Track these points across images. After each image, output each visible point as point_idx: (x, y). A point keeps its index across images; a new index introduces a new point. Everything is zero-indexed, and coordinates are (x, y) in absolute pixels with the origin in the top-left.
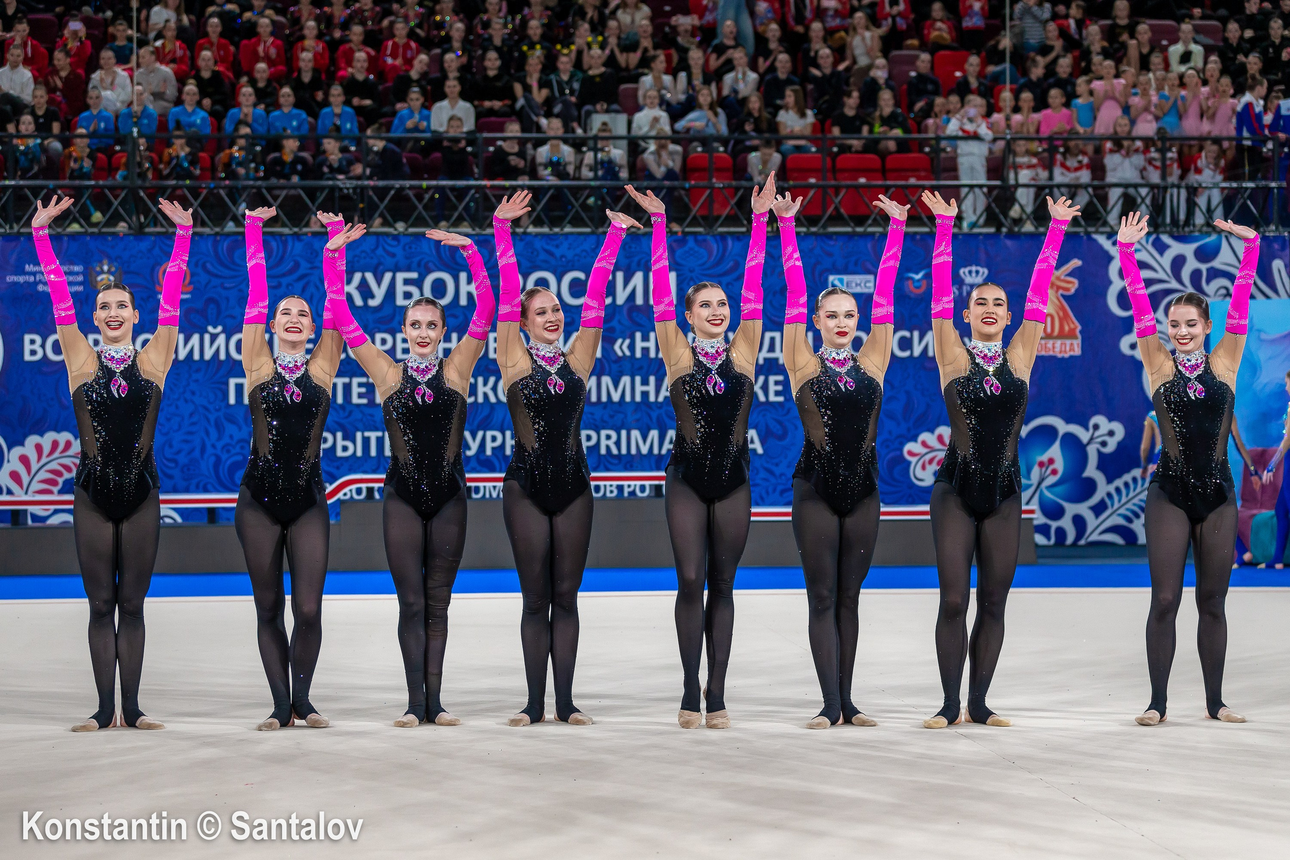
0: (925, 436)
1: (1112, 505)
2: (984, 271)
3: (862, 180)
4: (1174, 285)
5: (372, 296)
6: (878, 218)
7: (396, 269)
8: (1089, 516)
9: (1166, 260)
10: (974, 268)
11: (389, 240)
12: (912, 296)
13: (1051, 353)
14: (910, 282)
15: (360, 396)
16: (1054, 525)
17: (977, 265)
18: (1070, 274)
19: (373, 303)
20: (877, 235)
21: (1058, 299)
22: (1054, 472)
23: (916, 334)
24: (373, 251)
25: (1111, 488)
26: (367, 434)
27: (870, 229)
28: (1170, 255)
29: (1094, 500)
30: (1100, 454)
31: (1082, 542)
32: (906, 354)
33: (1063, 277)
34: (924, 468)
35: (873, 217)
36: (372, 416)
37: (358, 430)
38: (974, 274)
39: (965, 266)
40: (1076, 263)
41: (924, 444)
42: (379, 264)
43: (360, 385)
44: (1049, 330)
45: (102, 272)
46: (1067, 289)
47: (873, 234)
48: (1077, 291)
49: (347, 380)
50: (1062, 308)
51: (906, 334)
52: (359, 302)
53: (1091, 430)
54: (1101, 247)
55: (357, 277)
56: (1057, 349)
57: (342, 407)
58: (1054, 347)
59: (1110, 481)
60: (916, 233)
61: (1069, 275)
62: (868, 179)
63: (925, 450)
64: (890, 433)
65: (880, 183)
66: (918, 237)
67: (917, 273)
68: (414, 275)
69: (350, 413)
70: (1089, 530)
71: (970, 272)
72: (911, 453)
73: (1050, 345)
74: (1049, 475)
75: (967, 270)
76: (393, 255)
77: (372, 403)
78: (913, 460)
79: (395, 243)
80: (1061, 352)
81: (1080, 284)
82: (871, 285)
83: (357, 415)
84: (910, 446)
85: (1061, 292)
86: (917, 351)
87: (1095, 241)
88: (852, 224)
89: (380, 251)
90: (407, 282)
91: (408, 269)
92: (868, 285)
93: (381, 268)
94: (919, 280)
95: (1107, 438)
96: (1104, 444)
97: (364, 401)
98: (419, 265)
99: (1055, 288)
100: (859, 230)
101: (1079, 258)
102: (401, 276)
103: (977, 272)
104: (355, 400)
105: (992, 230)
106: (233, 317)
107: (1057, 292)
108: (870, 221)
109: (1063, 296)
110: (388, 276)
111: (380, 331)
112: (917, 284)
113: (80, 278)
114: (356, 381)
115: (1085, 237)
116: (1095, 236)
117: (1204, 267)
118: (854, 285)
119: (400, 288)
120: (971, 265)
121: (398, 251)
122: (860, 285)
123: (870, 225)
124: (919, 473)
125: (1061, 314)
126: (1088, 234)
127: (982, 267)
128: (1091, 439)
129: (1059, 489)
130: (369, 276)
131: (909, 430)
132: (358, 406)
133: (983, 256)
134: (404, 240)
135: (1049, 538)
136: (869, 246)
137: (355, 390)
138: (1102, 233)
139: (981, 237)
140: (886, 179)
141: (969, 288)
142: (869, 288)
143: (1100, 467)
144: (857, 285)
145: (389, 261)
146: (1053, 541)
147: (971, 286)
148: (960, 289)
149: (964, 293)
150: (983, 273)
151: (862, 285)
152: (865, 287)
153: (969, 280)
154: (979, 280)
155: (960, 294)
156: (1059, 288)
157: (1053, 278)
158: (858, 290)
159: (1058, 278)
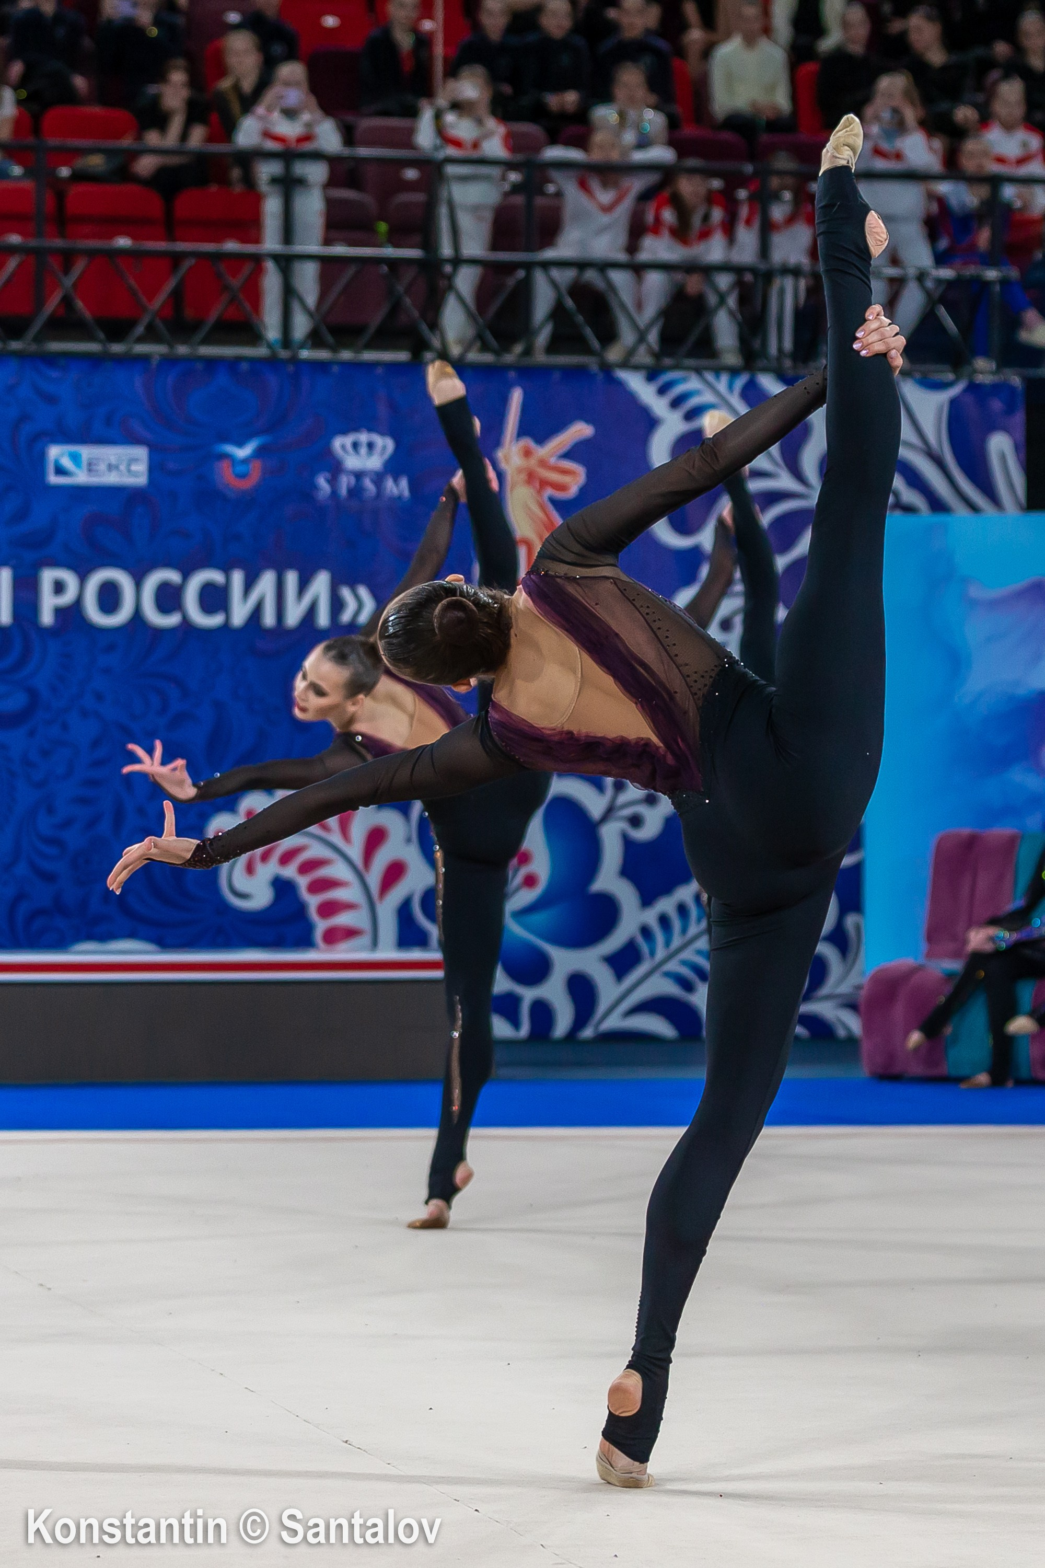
0: (253, 799)
1: (652, 953)
2: (385, 445)
3: (123, 242)
4: (785, 482)
6: (159, 323)
8: (602, 977)
10: (363, 437)
12: (230, 493)
14: (224, 465)
16: (529, 995)
17: (370, 430)
18: (570, 455)
20: (155, 362)
21: (542, 507)
22: (530, 881)
23: (237, 578)
25: (650, 917)
27: (141, 349)
29: (614, 942)
30: (629, 844)
31: (588, 1033)
32: (215, 620)
33: (553, 461)
34: (250, 869)
35: (145, 320)
38: (363, 450)
39: (344, 432)
40: (580, 430)
46: (561, 487)
47: (144, 359)
48: (583, 490)
50: (551, 528)
51: (217, 576)
53: (610, 791)
54: (631, 398)
59: (647, 901)
60: (238, 359)
61: (567, 456)
62: (134, 237)
65: (161, 246)
66: (244, 366)
67: (240, 444)
70: (603, 1005)
71: (355, 445)
74: (517, 889)
75: (348, 440)
81: (589, 475)
82: (143, 468)
85: (549, 492)
86: (239, 614)
87: (620, 384)
88: (102, 335)
92: (134, 468)
94: (245, 461)
95: (642, 809)
96: (636, 821)
99: (537, 485)
100: (117, 348)
101: (588, 421)
103: (371, 446)
105: (402, 356)
107: (540, 491)
108: (140, 330)
109: (553, 501)
112: (240, 469)
115: (601, 376)
116: (624, 375)
118: (102, 467)
120: (356, 429)
122: (117, 467)
123: (140, 340)
124: (241, 880)
126: (607, 369)
127: (382, 433)
128: (609, 812)
129: (540, 918)
133: (382, 410)
135: (516, 1024)
136: (138, 382)
138: (636, 368)
139: (380, 371)
140: (171, 236)
141: (353, 480)
142: (135, 474)
143: (628, 871)
144: (110, 467)
146: (524, 1030)
147: (359, 475)
148: (333, 481)
149: (343, 491)
150: (384, 448)
151: (123, 467)
152: (129, 471)
153: (352, 462)
154: (374, 463)
155: (334, 493)
156: (544, 483)
157: (533, 462)
158: (112, 479)
159: (543, 463)
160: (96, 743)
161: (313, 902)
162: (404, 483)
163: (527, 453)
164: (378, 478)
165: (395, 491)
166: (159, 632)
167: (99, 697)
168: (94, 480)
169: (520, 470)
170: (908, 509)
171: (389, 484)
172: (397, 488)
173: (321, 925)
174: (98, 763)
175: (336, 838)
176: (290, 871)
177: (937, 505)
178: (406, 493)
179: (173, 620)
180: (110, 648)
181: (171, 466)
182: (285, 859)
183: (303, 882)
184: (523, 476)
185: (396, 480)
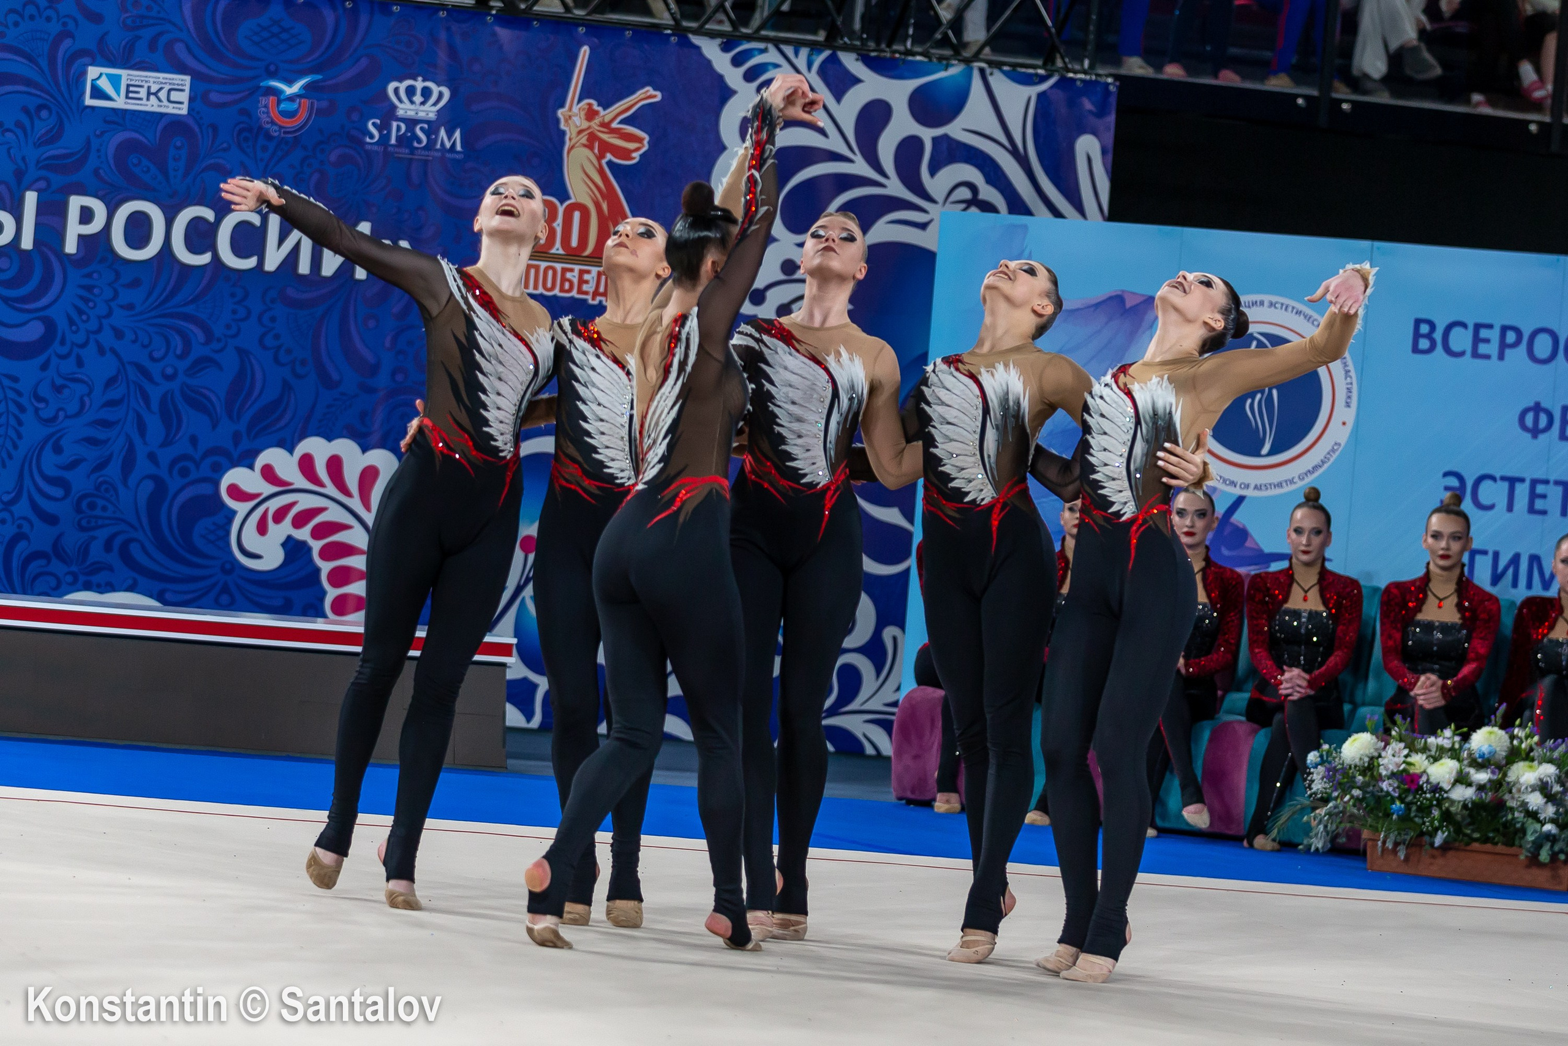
0: (272, 456)
4: (860, 167)
9: (848, 109)
10: (419, 84)
12: (274, 131)
13: (574, 293)
14: (269, 100)
17: (427, 76)
18: (634, 120)
21: (600, 172)
28: (856, 99)
32: (251, 263)
33: (614, 125)
34: (262, 528)
38: (418, 98)
39: (400, 77)
40: (648, 95)
41: (269, 473)
44: (574, 243)
46: (626, 154)
50: (609, 194)
54: (707, 66)
56: (589, 288)
58: (582, 281)
61: (632, 120)
63: (268, 489)
64: (194, 440)
67: (289, 79)
71: (409, 92)
72: (236, 492)
73: (573, 276)
75: (402, 86)
78: (241, 508)
80: (596, 293)
82: (184, 97)
84: (236, 476)
85: (609, 157)
86: (273, 259)
87: (695, 51)
92: (175, 96)
94: (291, 99)
99: (597, 149)
103: (426, 93)
107: (600, 157)
109: (612, 167)
112: (287, 106)
115: (675, 40)
116: (699, 42)
117: (927, 135)
118: (143, 94)
120: (411, 75)
122: (156, 96)
124: (251, 539)
125: (605, 206)
126: (681, 33)
127: (439, 81)
131: (236, 438)
133: (442, 58)
135: (529, 716)
139: (442, 14)
141: (403, 127)
142: (175, 102)
144: (150, 95)
146: (536, 722)
147: (411, 123)
148: (384, 127)
149: (393, 141)
150: (441, 95)
151: (163, 95)
152: (169, 100)
153: (405, 109)
154: (429, 112)
155: (385, 139)
156: (605, 147)
157: (595, 124)
158: (152, 106)
159: (605, 125)
160: (110, 382)
161: (325, 567)
162: (457, 134)
163: (591, 114)
164: (432, 129)
165: (448, 145)
166: (188, 270)
167: (119, 334)
168: (132, 106)
169: (580, 132)
170: (987, 207)
171: (443, 133)
172: (452, 140)
173: (332, 593)
174: (110, 403)
175: (355, 503)
176: (303, 534)
177: (1017, 206)
178: (459, 148)
179: (205, 259)
180: (135, 283)
181: (214, 97)
182: (300, 520)
183: (316, 546)
184: (584, 141)
185: (450, 134)
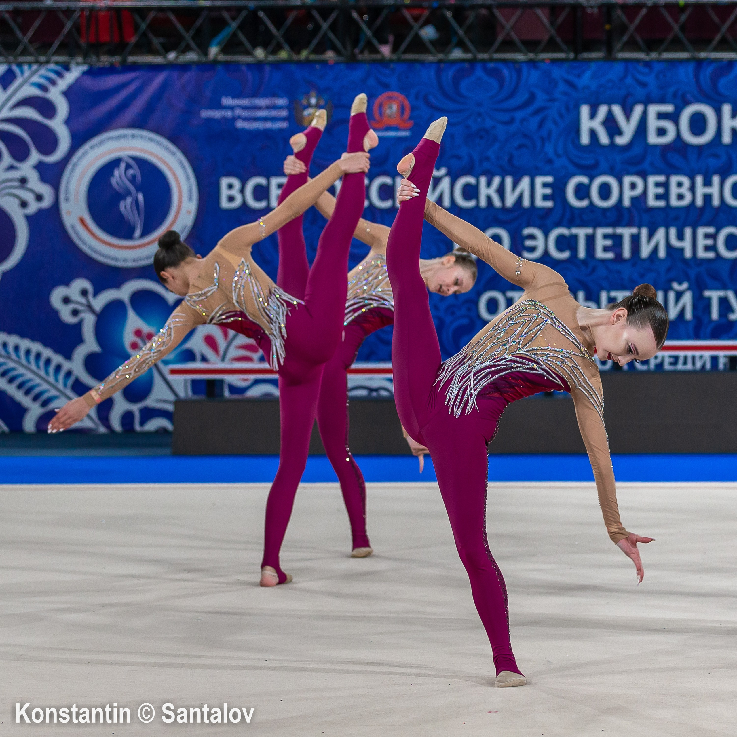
5: (620, 133)
7: (647, 101)
11: (640, 67)
15: (606, 249)
19: (621, 141)
24: (622, 79)
26: (613, 294)
36: (619, 272)
37: (602, 289)
42: (628, 95)
43: (606, 237)
45: (309, 106)
49: (589, 231)
52: (604, 139)
55: (603, 110)
57: (584, 262)
68: (669, 108)
69: (594, 270)
76: (644, 85)
77: (619, 257)
79: (646, 70)
83: (601, 272)
89: (629, 81)
90: (661, 116)
91: (662, 101)
93: (630, 100)
97: (610, 255)
98: (675, 95)
102: (653, 110)
104: (600, 254)
106: (458, 157)
110: (638, 110)
111: (629, 173)
113: (284, 113)
114: (600, 232)
119: (653, 123)
121: (651, 80)
130: (617, 110)
132: (603, 261)
134: (657, 67)
137: (600, 243)
145: (640, 92)
